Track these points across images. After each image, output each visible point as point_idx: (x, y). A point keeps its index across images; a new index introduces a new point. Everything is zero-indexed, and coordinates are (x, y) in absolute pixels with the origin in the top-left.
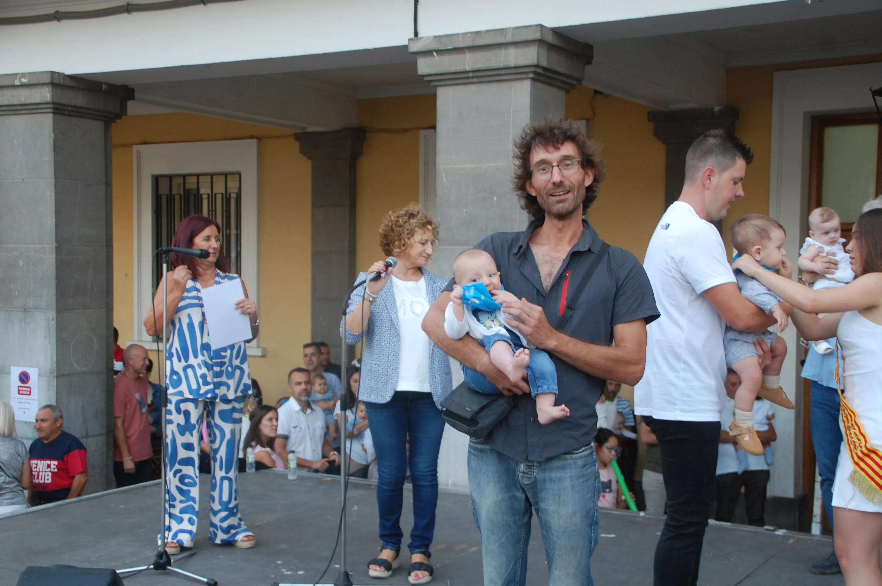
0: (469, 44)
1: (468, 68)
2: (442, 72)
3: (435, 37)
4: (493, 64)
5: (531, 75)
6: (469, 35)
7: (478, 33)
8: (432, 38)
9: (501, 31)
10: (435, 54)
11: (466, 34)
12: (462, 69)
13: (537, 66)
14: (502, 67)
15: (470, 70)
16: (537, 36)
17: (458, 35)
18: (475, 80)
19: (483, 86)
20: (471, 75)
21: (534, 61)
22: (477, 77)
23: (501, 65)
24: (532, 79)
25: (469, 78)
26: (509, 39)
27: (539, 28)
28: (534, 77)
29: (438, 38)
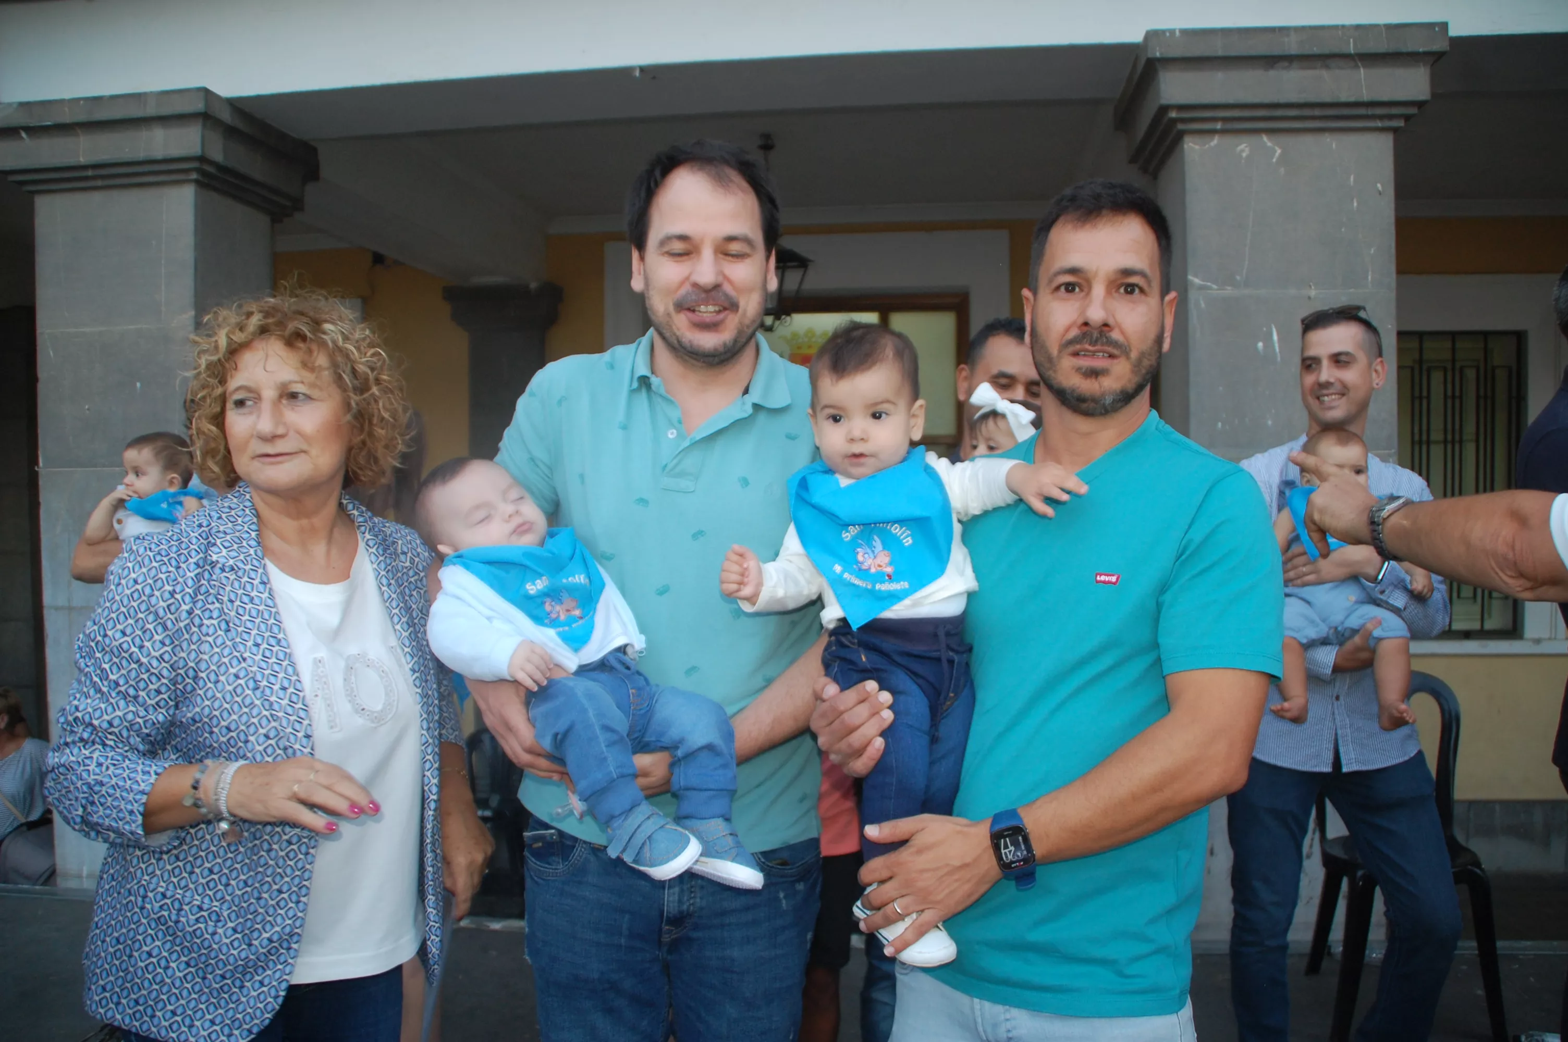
0: (82, 117)
1: (82, 160)
2: (37, 166)
3: (22, 105)
4: (127, 154)
5: (194, 176)
6: (82, 102)
7: (97, 100)
8: (15, 106)
9: (138, 98)
10: (24, 135)
11: (76, 100)
12: (72, 161)
13: (202, 159)
14: (141, 159)
15: (87, 163)
16: (199, 106)
17: (62, 101)
18: (99, 183)
19: (115, 194)
20: (90, 173)
21: (196, 150)
22: (102, 177)
23: (141, 155)
24: (197, 182)
25: (86, 178)
26: (151, 110)
27: (202, 94)
28: (200, 178)
29: (26, 106)
